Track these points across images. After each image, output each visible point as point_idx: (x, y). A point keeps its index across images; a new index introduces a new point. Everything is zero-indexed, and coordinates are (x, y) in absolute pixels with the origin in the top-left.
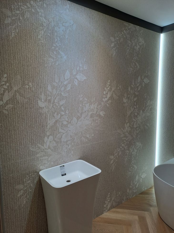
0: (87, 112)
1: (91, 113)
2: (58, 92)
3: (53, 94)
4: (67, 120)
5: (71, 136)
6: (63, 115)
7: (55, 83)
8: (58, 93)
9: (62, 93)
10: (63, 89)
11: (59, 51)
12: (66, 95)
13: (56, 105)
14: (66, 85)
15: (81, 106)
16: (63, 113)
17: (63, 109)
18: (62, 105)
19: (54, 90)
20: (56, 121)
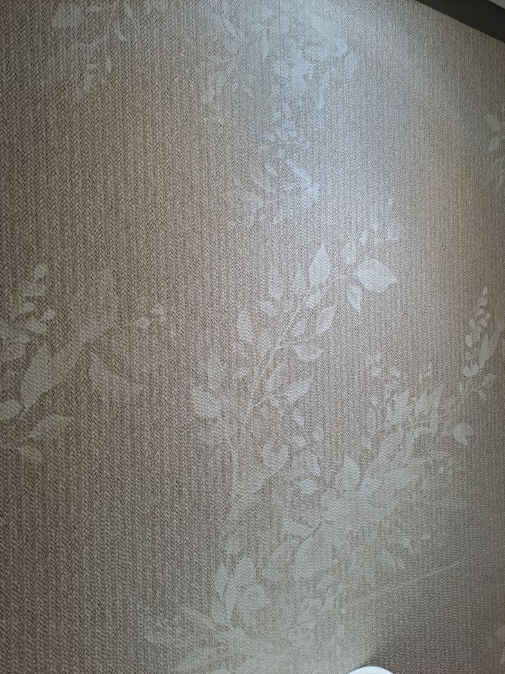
0: (400, 429)
1: (417, 432)
2: (281, 344)
3: (258, 355)
4: (318, 473)
5: (334, 549)
6: (298, 453)
7: (269, 304)
8: (278, 347)
9: (298, 350)
10: (300, 328)
11: (289, 162)
12: (313, 357)
13: (269, 405)
14: (314, 313)
15: (374, 403)
16: (300, 442)
17: (300, 421)
18: (296, 404)
19: (264, 335)
20: (269, 482)
